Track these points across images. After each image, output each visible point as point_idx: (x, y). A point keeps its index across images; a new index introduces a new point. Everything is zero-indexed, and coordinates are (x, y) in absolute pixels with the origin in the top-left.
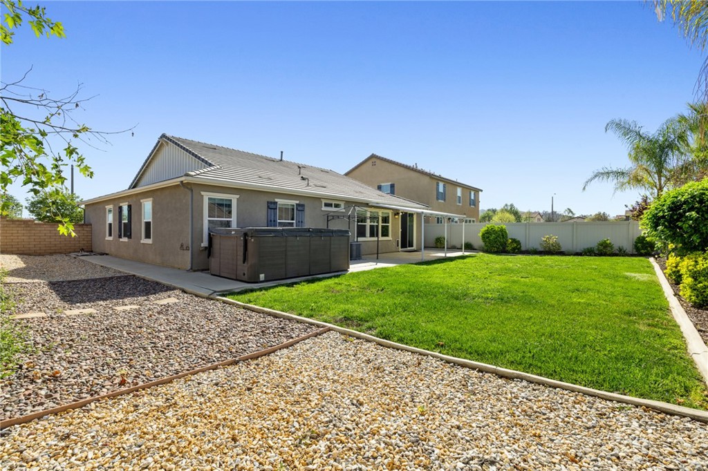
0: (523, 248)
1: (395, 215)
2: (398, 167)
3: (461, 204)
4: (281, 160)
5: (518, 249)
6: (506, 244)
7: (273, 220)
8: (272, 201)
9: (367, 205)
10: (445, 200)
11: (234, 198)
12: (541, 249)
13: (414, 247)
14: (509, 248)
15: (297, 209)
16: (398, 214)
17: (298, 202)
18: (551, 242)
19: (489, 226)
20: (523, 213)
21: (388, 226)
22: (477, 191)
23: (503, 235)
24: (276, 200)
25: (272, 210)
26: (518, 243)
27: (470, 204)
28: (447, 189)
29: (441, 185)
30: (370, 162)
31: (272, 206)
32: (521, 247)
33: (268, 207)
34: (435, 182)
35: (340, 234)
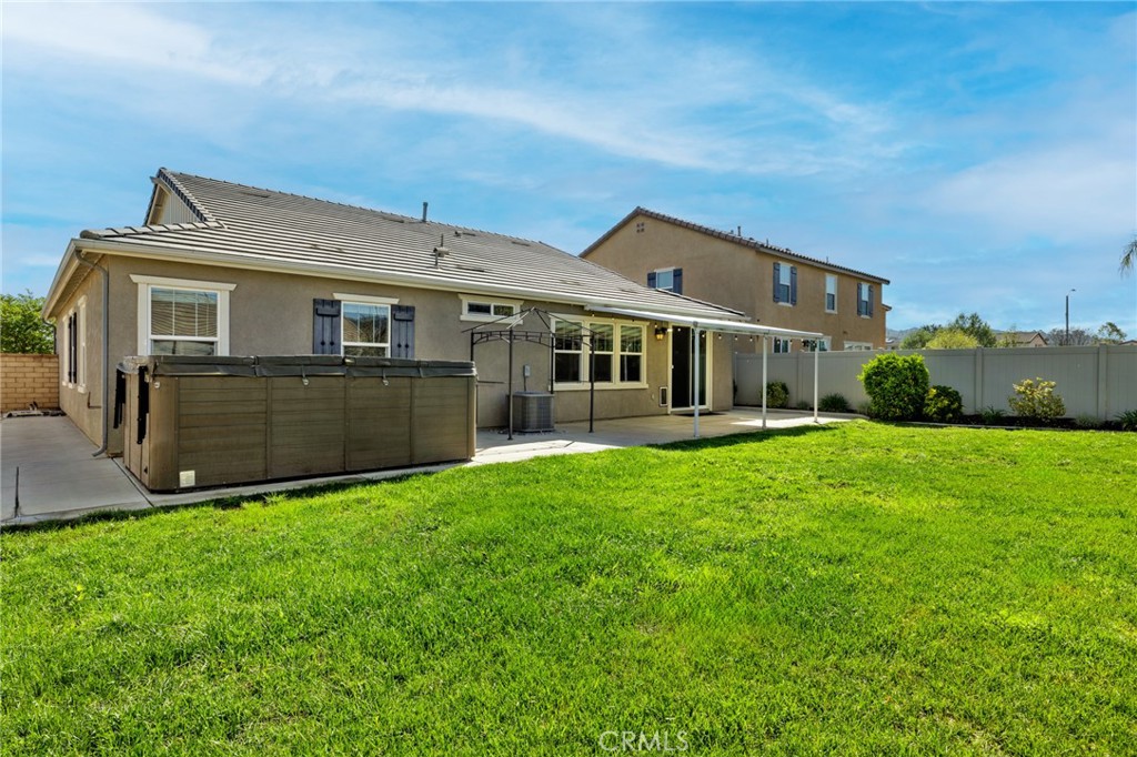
0: (967, 410)
1: (657, 332)
2: (689, 233)
3: (835, 312)
4: (424, 221)
5: (954, 411)
6: (923, 399)
7: (327, 340)
8: (327, 297)
9: (580, 309)
10: (794, 302)
11: (222, 293)
12: (1010, 412)
13: (708, 405)
14: (931, 410)
15: (393, 316)
16: (664, 330)
17: (395, 301)
18: (1037, 395)
19: (883, 357)
20: (1000, 333)
21: (638, 357)
22: (877, 283)
23: (915, 379)
24: (337, 296)
25: (327, 320)
26: (955, 397)
27: (859, 312)
28: (799, 277)
29: (785, 269)
30: (633, 226)
31: (328, 309)
32: (960, 406)
33: (316, 312)
34: (769, 263)
35: (440, 371)
